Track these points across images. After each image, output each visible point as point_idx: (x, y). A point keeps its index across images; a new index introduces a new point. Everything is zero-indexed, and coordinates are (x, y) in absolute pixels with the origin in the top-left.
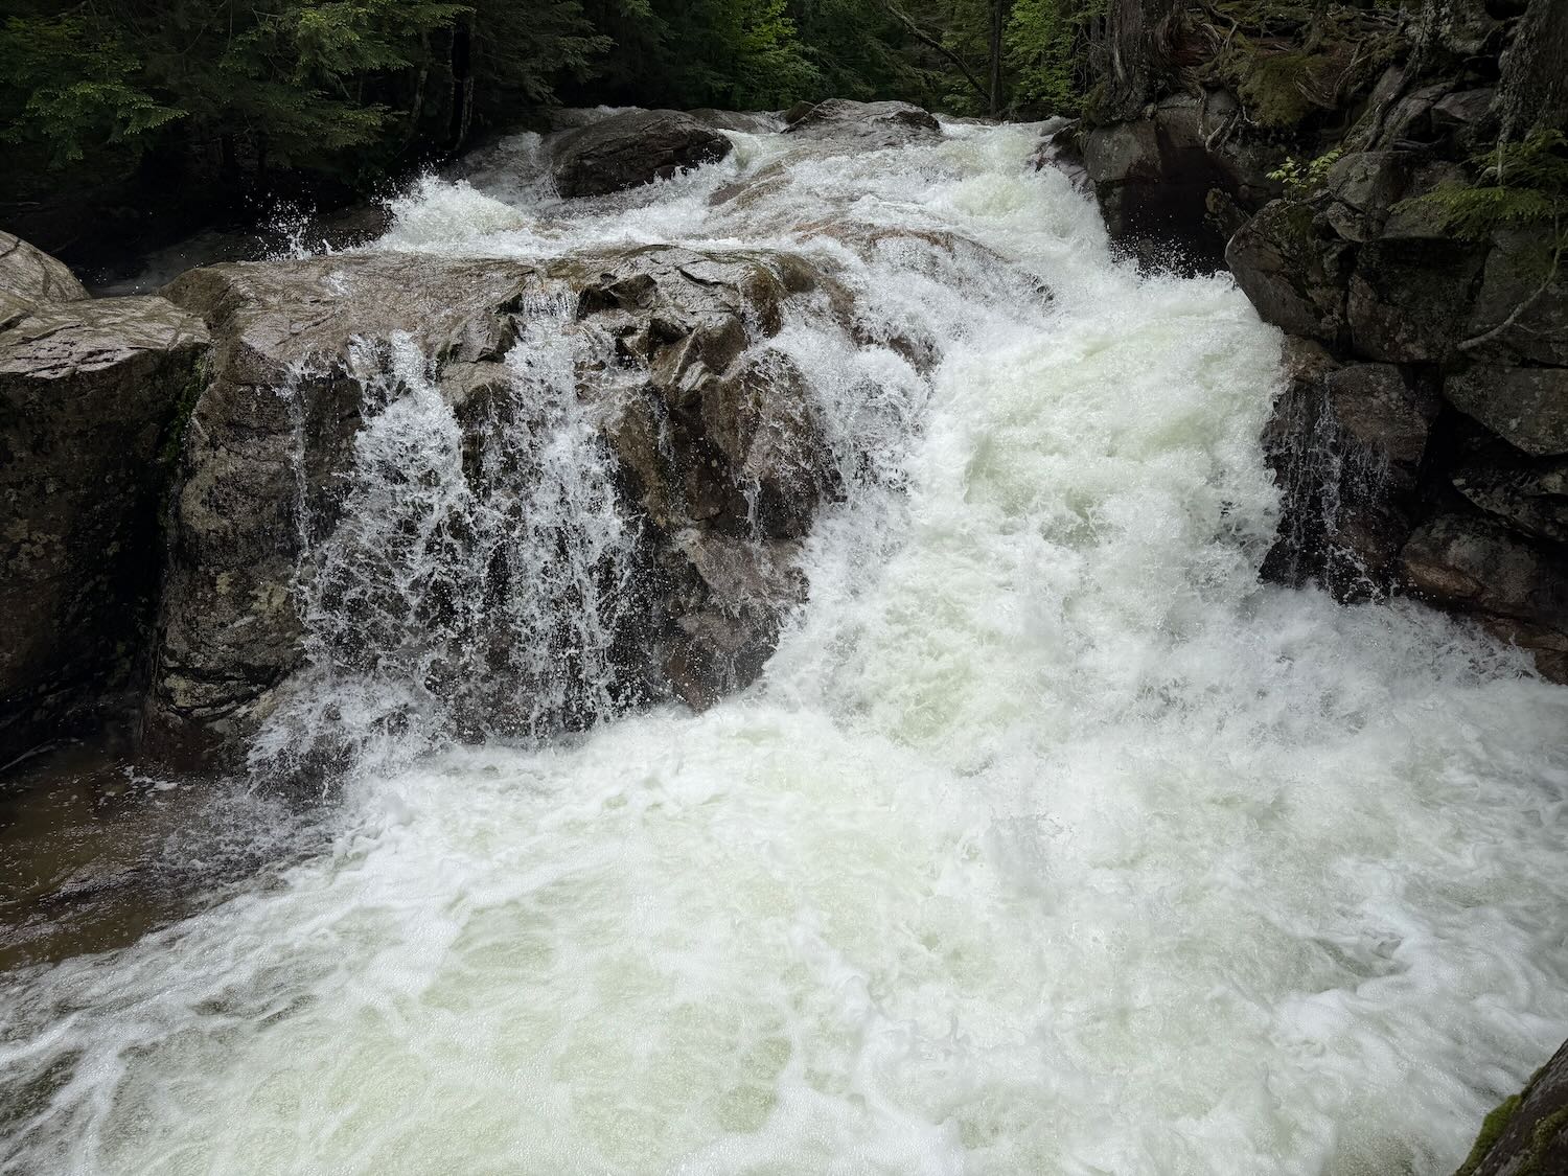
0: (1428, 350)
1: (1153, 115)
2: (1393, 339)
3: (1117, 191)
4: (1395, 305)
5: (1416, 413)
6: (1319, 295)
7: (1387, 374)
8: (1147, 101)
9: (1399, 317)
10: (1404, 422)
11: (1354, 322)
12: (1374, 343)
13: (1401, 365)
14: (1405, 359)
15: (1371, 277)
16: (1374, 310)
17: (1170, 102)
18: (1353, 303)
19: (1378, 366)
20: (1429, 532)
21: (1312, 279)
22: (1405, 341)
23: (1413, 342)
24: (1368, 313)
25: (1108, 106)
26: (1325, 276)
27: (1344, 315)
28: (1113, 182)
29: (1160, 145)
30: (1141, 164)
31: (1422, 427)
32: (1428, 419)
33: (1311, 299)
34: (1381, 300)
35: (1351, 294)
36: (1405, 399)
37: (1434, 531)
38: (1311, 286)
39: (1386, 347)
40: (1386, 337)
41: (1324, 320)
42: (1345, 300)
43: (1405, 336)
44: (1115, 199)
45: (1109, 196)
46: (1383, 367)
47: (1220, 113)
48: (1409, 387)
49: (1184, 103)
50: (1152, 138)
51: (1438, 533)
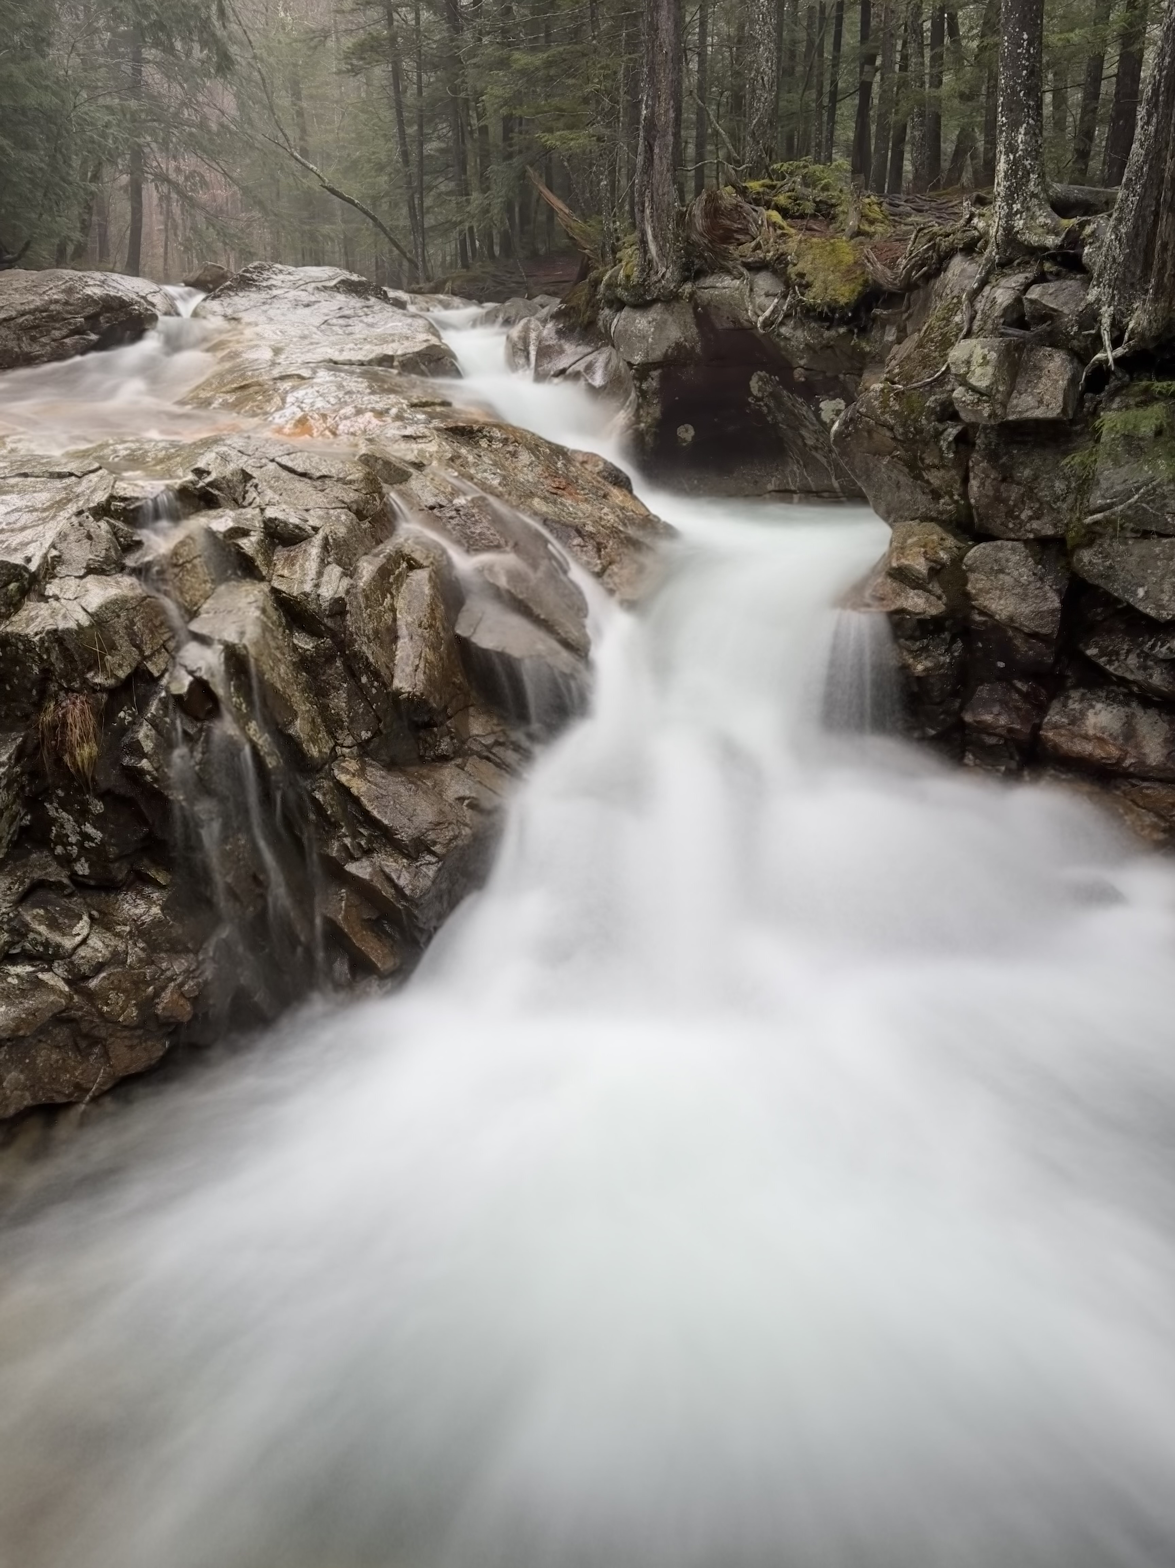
0: (1055, 526)
1: (692, 295)
2: (1018, 517)
3: (655, 373)
4: (1019, 484)
5: (1047, 587)
6: (936, 477)
7: (1014, 550)
8: (685, 280)
9: (1023, 495)
10: (1037, 596)
11: (976, 501)
12: (999, 521)
13: (1026, 542)
14: (1031, 536)
15: (992, 456)
16: (997, 490)
17: (709, 281)
18: (974, 484)
19: (1006, 543)
20: (1065, 706)
21: (927, 461)
22: (1031, 518)
23: (1038, 519)
24: (991, 493)
25: (642, 285)
26: (942, 458)
27: (965, 495)
28: (651, 364)
29: (698, 325)
30: (678, 346)
31: (1054, 602)
32: (1058, 592)
33: (928, 482)
34: (1004, 480)
35: (971, 475)
36: (1034, 574)
37: (1070, 702)
38: (929, 468)
39: (1011, 525)
40: (1010, 514)
41: (942, 501)
42: (965, 480)
43: (1030, 513)
44: (652, 383)
45: (646, 380)
46: (1010, 544)
47: (767, 295)
48: (1037, 563)
49: (726, 283)
50: (689, 318)
51: (1074, 705)
